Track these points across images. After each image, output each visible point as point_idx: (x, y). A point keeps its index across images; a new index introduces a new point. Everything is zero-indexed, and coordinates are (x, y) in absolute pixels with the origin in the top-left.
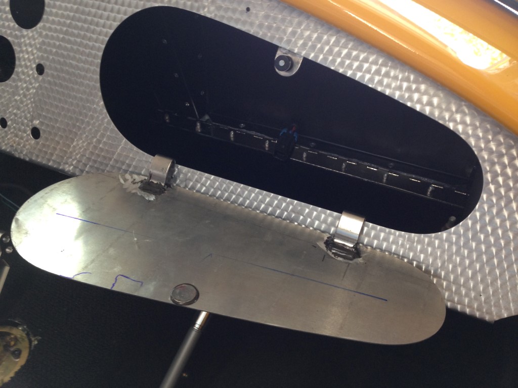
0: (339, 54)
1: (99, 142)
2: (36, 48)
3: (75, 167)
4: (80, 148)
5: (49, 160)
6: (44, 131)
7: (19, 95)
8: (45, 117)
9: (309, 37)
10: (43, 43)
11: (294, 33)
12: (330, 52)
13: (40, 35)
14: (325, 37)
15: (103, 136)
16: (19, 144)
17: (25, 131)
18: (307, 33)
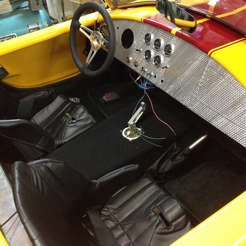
0: (234, 82)
1: (176, 87)
2: (168, 61)
3: (169, 92)
4: (171, 88)
5: (163, 89)
6: (164, 81)
7: (161, 71)
8: (165, 78)
9: (229, 76)
10: (170, 61)
11: (226, 75)
12: (232, 81)
13: (170, 59)
14: (232, 77)
15: (177, 86)
16: (157, 83)
17: (160, 80)
18: (228, 75)
